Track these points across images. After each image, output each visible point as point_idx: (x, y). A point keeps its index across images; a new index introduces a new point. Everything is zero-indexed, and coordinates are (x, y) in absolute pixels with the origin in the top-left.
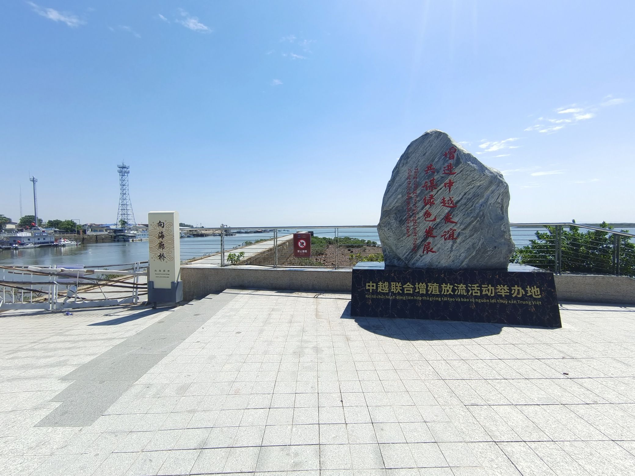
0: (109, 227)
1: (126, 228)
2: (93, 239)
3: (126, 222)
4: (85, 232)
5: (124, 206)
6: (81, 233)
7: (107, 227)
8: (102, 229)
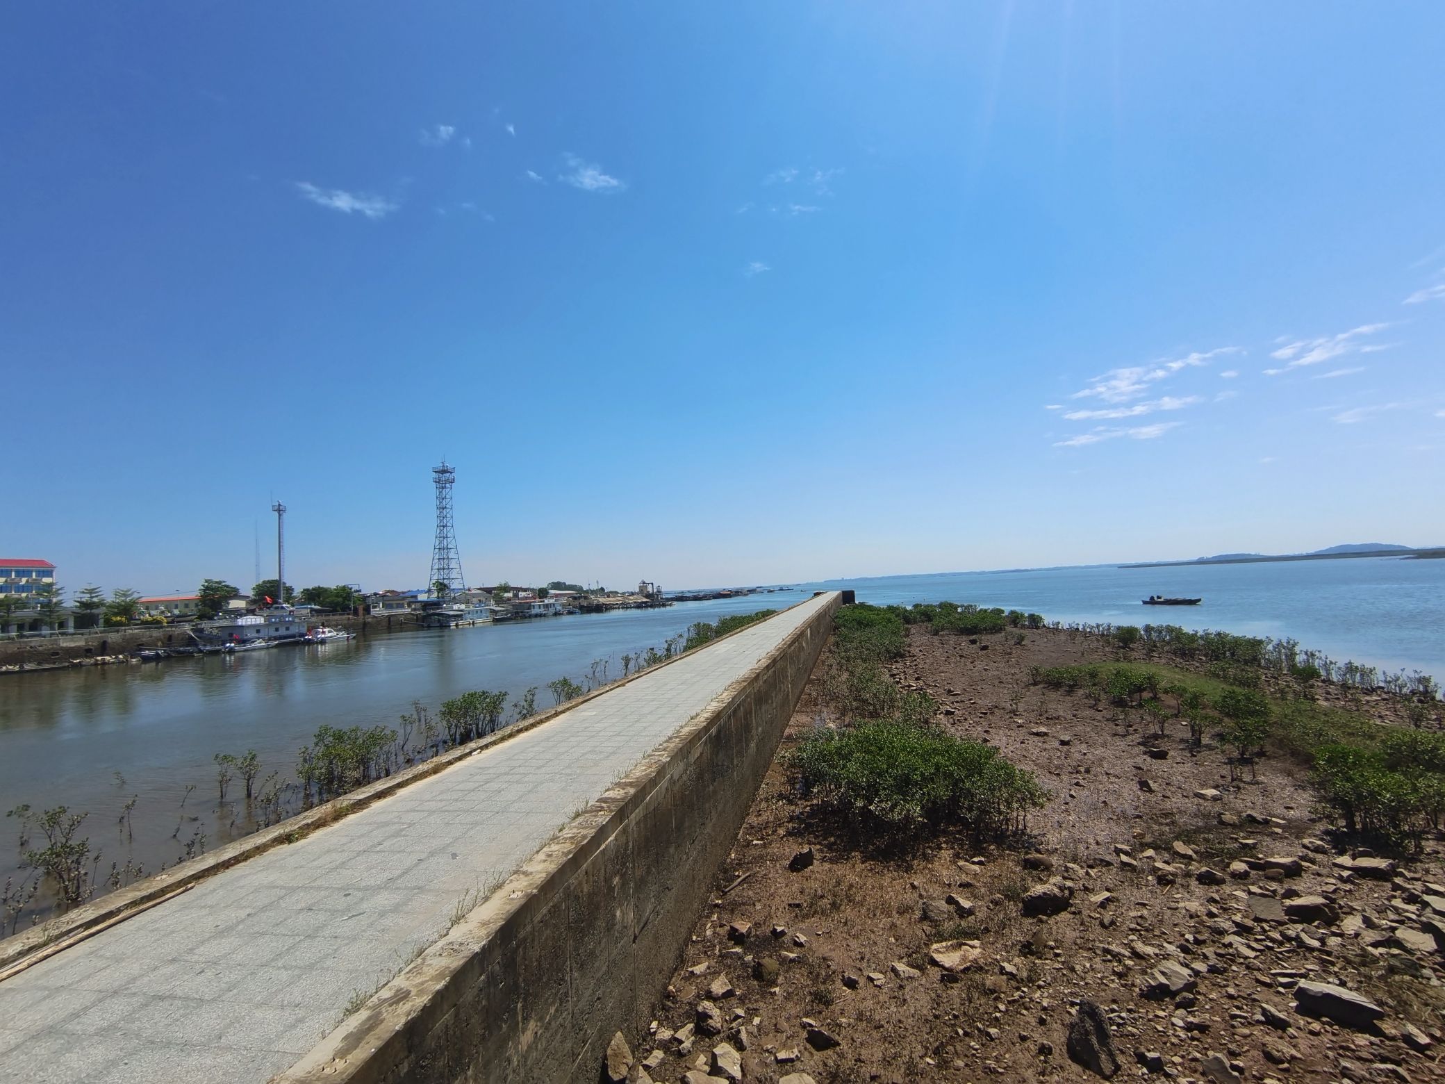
0: (416, 597)
1: (446, 599)
2: (384, 624)
3: (445, 585)
4: (367, 610)
5: (443, 551)
6: (361, 611)
7: (412, 597)
8: (401, 602)
